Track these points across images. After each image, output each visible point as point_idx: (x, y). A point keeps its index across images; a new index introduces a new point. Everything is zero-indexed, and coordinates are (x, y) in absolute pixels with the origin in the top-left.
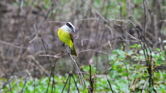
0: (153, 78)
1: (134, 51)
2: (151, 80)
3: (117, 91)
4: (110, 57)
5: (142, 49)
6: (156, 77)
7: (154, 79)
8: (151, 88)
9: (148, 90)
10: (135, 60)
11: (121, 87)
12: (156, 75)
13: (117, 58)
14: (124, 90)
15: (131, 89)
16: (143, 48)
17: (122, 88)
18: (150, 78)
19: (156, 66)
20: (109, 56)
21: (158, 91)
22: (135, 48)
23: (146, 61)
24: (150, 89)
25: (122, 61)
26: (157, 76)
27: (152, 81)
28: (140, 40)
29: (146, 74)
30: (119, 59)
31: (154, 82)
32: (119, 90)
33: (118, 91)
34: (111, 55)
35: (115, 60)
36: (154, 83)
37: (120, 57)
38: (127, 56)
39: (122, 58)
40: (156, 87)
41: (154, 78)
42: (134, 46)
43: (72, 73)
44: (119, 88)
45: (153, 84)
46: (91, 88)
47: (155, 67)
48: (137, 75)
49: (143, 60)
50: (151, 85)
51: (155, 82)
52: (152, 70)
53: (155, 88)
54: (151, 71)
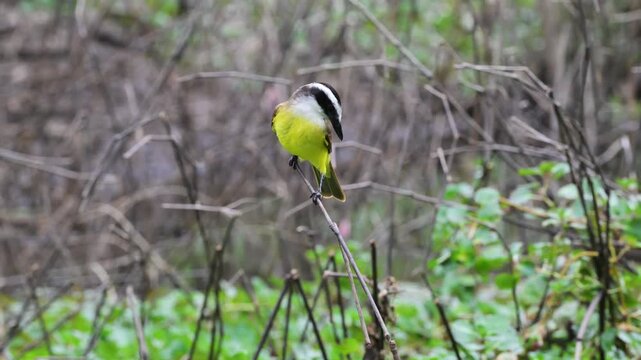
0: (614, 297)
1: (534, 191)
2: (607, 303)
3: (473, 348)
4: (444, 214)
5: (574, 182)
6: (629, 291)
7: (619, 299)
8: (608, 336)
9: (593, 345)
10: (545, 223)
11: (489, 332)
12: (627, 283)
13: (470, 216)
14: (502, 344)
15: (527, 341)
16: (577, 177)
17: (494, 335)
18: (605, 297)
19: (627, 249)
20: (442, 208)
21: (635, 348)
22: (539, 178)
23: (589, 229)
24: (600, 341)
25: (493, 230)
26: (632, 289)
27: (612, 307)
28: (566, 147)
29: (587, 278)
30: (479, 220)
31: (620, 313)
32: (482, 342)
33: (479, 347)
34: (449, 206)
35: (462, 223)
36: (619, 317)
37: (480, 212)
38: (508, 208)
39: (491, 219)
40: (628, 332)
41: (618, 294)
42: (537, 171)
43: (296, 277)
44: (484, 335)
45: (614, 321)
46: (378, 336)
47: (623, 252)
48: (553, 284)
49: (575, 225)
50: (607, 324)
51: (623, 311)
52: (611, 266)
53: (624, 337)
54: (608, 269)
